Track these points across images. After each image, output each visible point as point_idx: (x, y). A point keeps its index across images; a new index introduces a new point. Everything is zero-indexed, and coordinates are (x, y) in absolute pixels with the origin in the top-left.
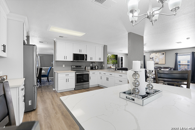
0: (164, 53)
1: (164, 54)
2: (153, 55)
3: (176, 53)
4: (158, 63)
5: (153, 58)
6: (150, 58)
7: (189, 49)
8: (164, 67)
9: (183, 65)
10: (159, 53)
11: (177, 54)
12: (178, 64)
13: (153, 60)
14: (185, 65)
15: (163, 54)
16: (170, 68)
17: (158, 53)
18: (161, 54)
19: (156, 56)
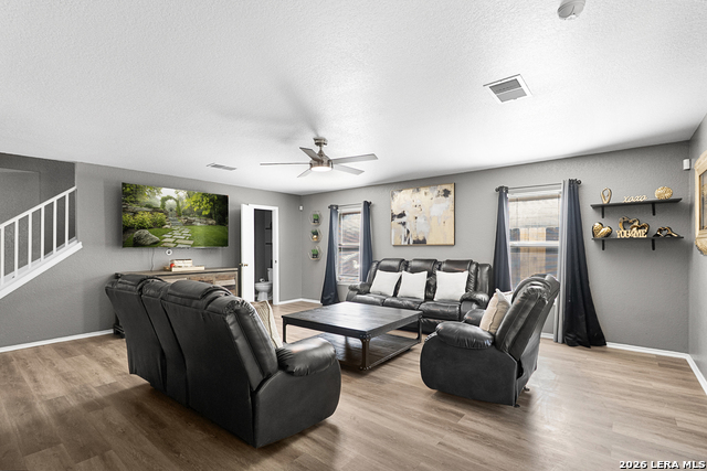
0: (450, 187)
1: (451, 196)
2: (404, 200)
3: (502, 188)
4: (424, 242)
5: (402, 215)
6: (393, 216)
7: (555, 167)
8: (448, 262)
9: (528, 249)
10: (428, 190)
11: (502, 192)
12: (510, 243)
13: (404, 224)
14: (538, 250)
15: (446, 193)
16: (474, 267)
17: (423, 190)
18: (436, 192)
19: (418, 203)
